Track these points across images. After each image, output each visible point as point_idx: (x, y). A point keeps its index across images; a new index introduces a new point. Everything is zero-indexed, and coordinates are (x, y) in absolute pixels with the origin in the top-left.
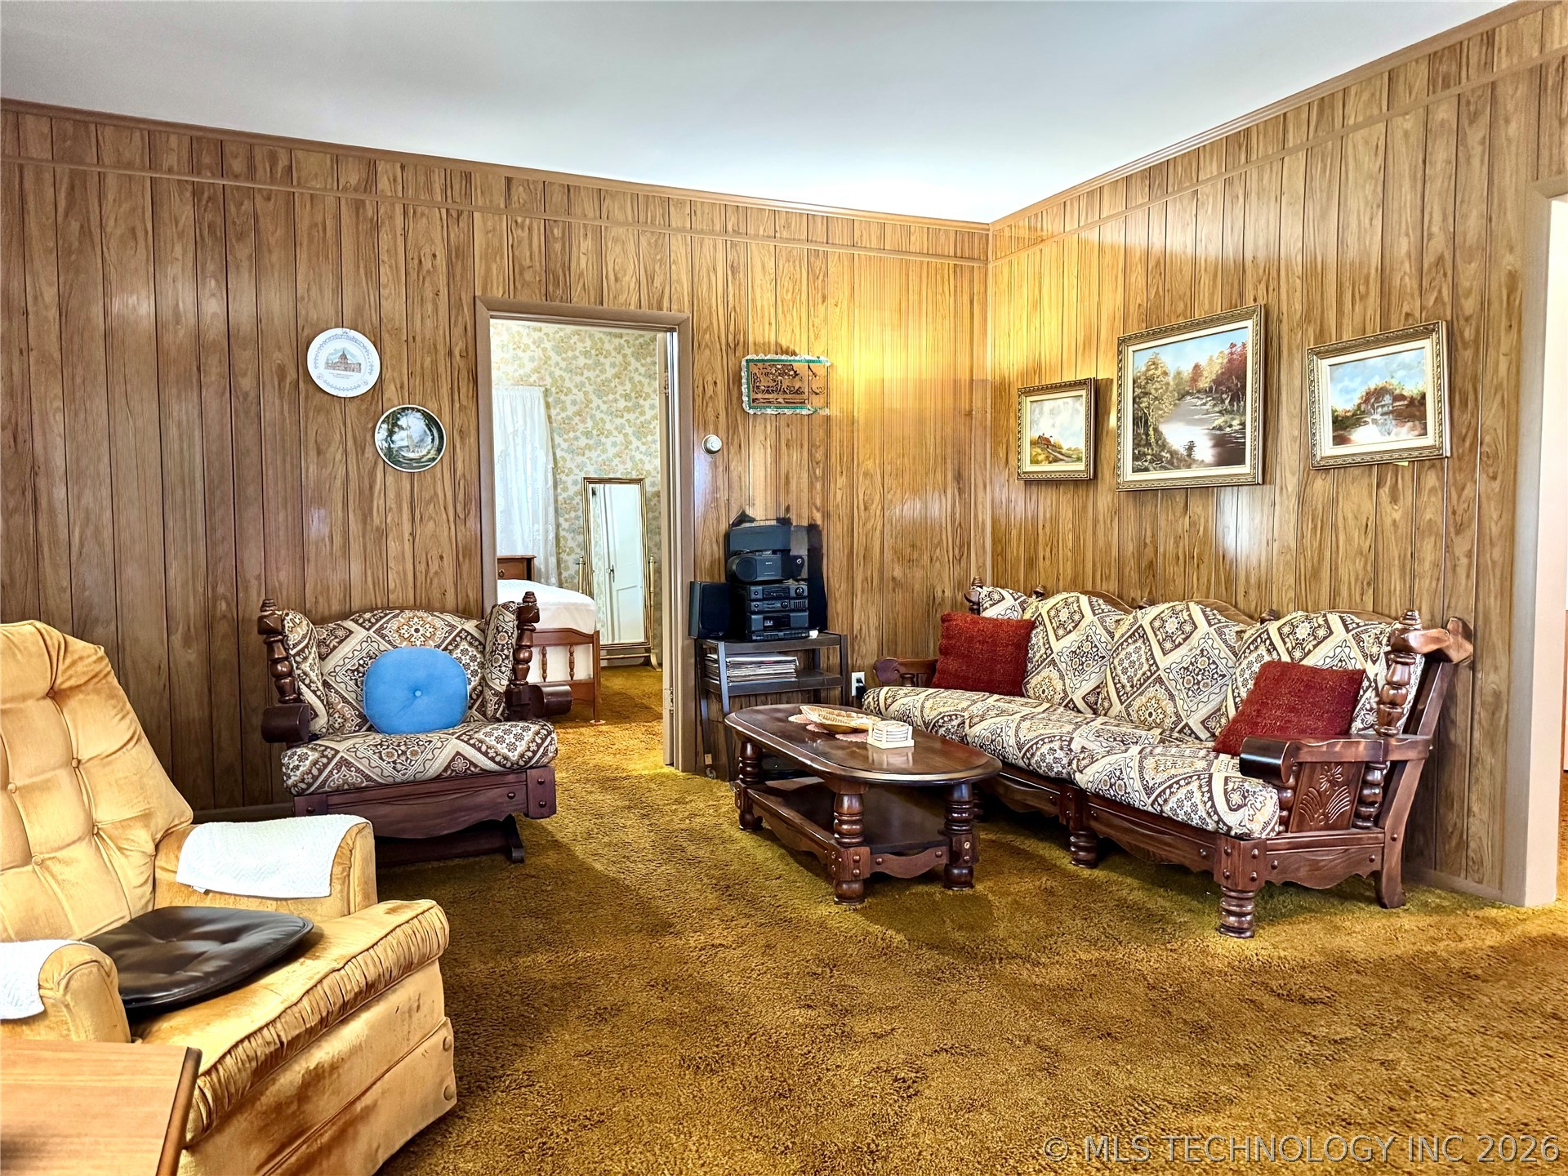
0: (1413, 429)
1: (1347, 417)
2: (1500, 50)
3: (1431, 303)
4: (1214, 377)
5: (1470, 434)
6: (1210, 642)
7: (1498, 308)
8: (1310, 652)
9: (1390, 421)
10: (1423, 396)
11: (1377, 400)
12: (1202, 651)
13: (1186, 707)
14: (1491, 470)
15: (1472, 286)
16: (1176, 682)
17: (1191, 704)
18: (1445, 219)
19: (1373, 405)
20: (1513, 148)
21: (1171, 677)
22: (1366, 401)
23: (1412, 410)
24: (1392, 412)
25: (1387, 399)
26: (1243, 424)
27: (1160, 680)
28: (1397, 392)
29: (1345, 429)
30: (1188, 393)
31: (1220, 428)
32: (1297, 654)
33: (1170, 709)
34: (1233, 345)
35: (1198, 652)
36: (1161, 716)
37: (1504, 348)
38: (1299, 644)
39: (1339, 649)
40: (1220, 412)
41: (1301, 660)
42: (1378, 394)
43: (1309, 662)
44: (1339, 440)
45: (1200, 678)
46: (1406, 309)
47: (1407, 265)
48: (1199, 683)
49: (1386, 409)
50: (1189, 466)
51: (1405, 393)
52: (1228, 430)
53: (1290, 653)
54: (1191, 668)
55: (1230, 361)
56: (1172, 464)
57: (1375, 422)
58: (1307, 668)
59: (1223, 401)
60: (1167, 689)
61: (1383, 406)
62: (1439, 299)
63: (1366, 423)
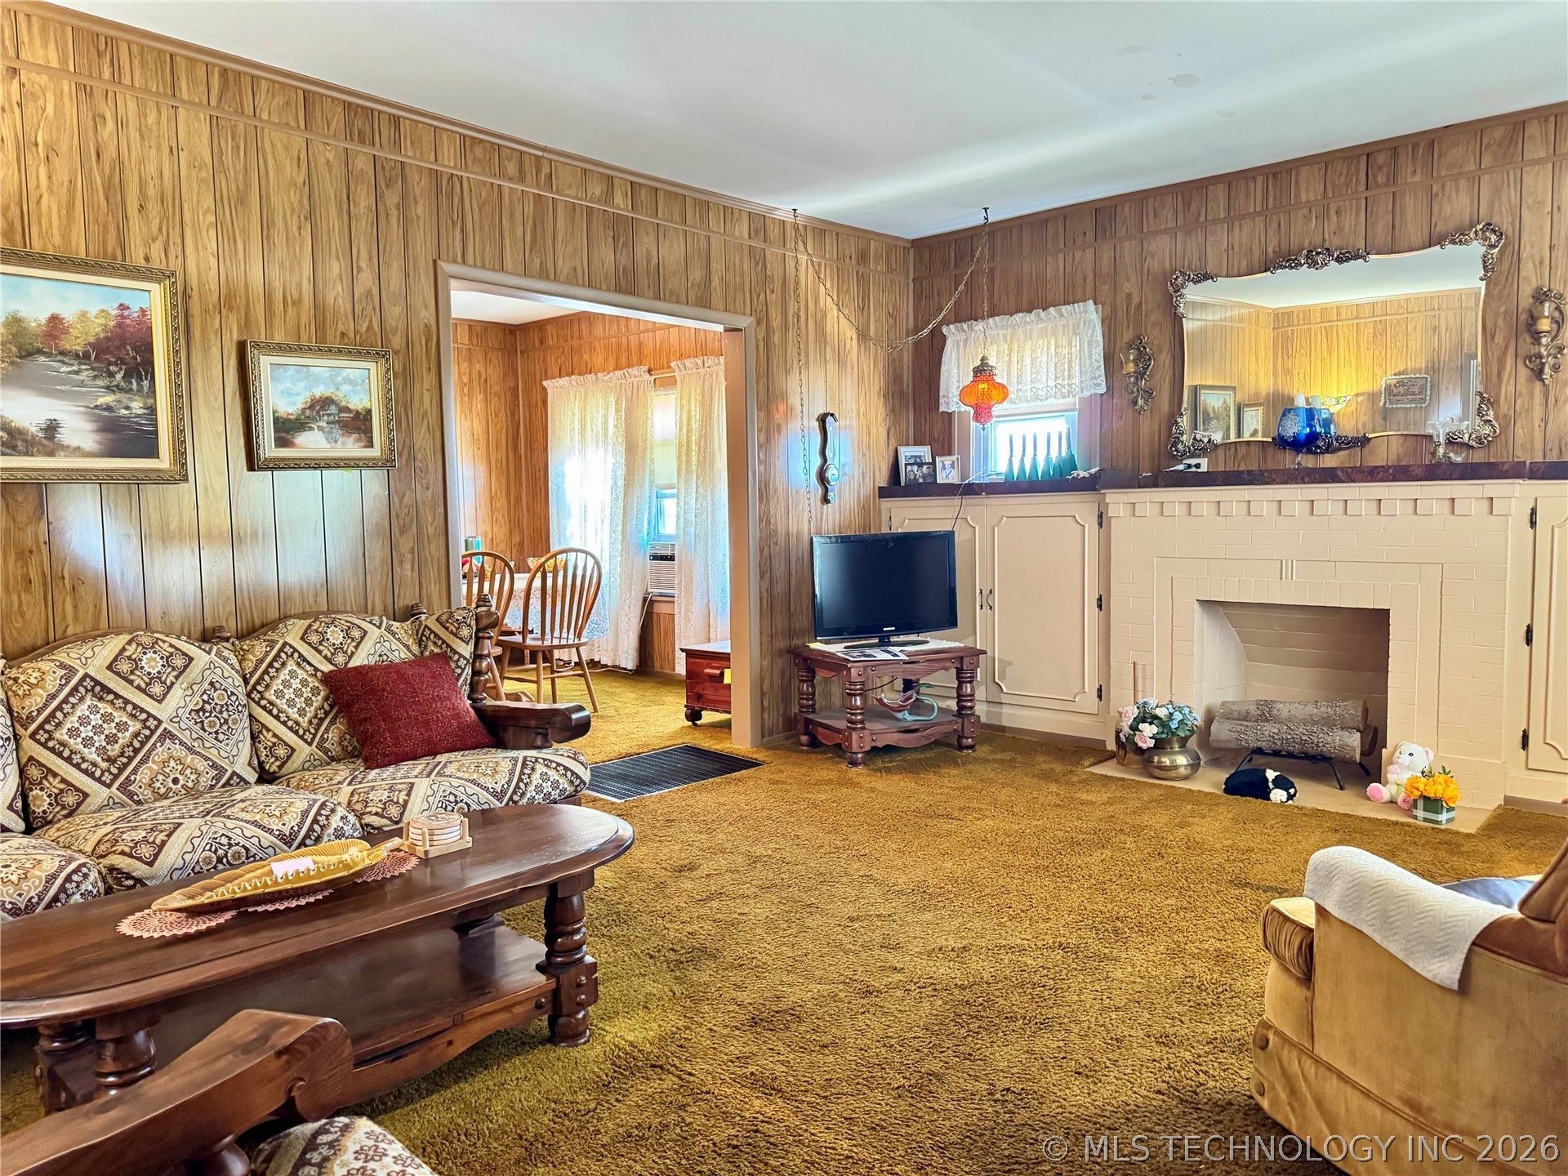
0: (359, 440)
1: (289, 420)
2: (405, 138)
3: (364, 329)
4: (92, 340)
5: (406, 450)
6: (218, 671)
7: (419, 350)
8: (353, 653)
9: (337, 432)
10: (369, 412)
11: (322, 408)
12: (212, 684)
13: (224, 754)
14: (424, 482)
15: (397, 326)
16: (190, 730)
17: (228, 749)
18: (370, 259)
19: (318, 412)
20: (421, 224)
21: (183, 726)
22: (311, 407)
23: (359, 423)
24: (338, 422)
25: (333, 409)
26: (152, 410)
27: (167, 734)
28: (343, 404)
29: (288, 431)
30: (40, 352)
31: (109, 408)
32: (340, 659)
33: (201, 765)
34: (123, 307)
35: (206, 685)
36: (193, 777)
37: (426, 385)
38: (338, 649)
39: (378, 645)
40: (108, 388)
41: (346, 664)
42: (325, 402)
43: (356, 662)
44: (282, 442)
45: (225, 715)
46: (341, 328)
47: (339, 286)
48: (226, 721)
49: (332, 418)
50: (51, 454)
51: (351, 407)
52: (124, 412)
53: (329, 661)
54: (207, 707)
55: (119, 325)
56: (14, 448)
57: (320, 428)
58: (355, 669)
59: (111, 375)
60: (182, 743)
61: (329, 415)
62: (370, 327)
63: (311, 429)
